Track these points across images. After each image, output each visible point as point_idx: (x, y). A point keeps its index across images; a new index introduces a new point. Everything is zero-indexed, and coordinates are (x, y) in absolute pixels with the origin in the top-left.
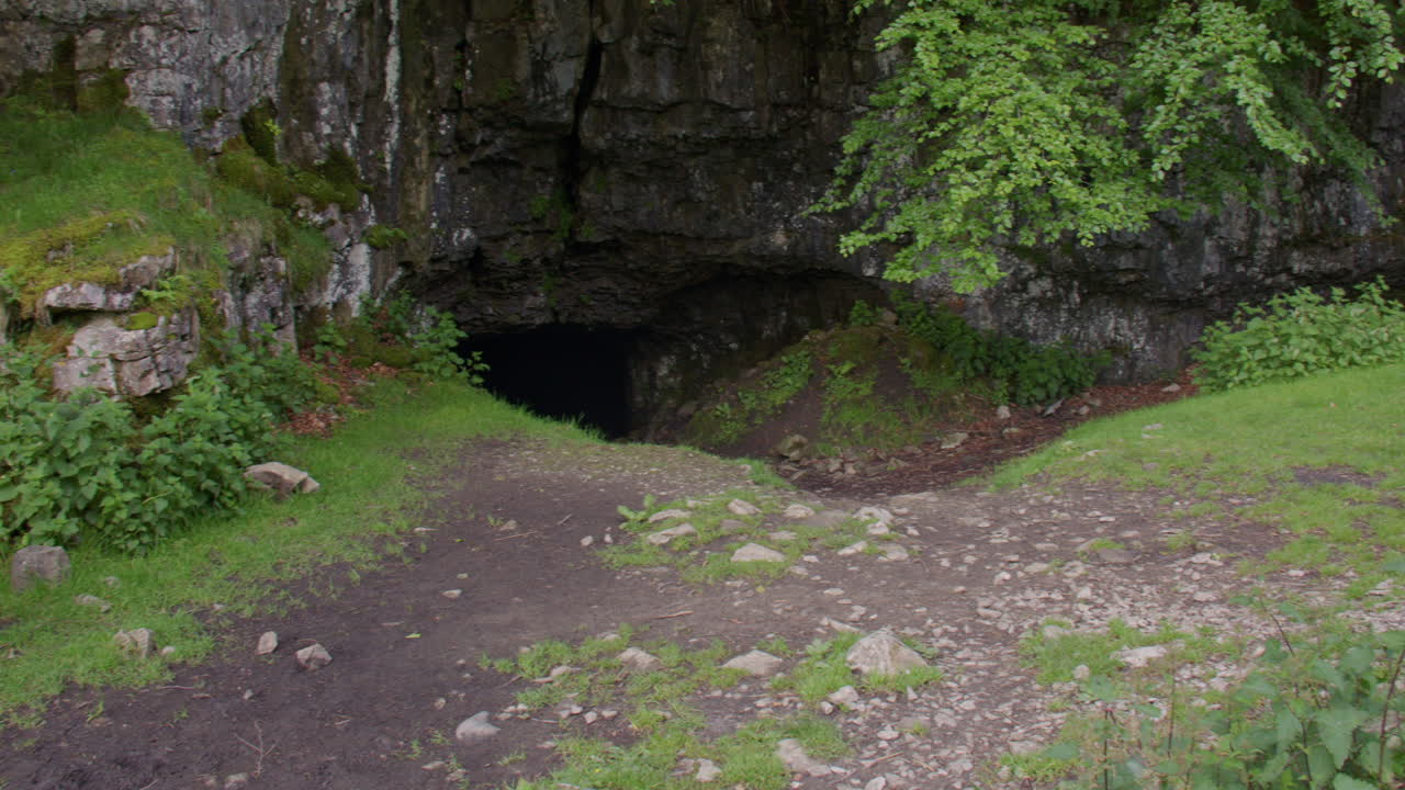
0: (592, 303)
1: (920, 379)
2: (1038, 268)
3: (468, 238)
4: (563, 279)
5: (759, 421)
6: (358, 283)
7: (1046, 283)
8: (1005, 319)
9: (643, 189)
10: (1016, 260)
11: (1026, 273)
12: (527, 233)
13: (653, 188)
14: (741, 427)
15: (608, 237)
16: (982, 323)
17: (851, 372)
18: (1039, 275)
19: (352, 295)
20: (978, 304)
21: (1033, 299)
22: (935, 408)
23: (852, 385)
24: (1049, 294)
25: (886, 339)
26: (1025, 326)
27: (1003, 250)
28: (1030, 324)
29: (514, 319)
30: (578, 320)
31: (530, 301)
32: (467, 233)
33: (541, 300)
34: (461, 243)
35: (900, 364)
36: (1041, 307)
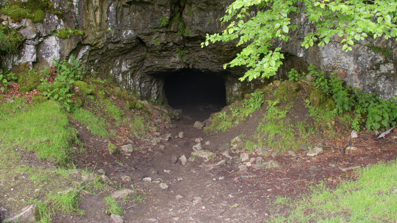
0: (200, 61)
1: (312, 112)
2: (386, 58)
3: (130, 34)
4: (188, 51)
5: (237, 122)
6: (52, 53)
7: (391, 66)
8: (367, 83)
9: (207, 14)
10: (373, 53)
11: (379, 60)
12: (162, 32)
13: (211, 14)
14: (229, 124)
15: (197, 35)
16: (355, 84)
17: (278, 105)
18: (386, 62)
19: (50, 58)
20: (352, 75)
21: (383, 74)
22: (316, 129)
23: (277, 111)
24: (392, 72)
25: (303, 89)
26: (379, 88)
27: (366, 48)
28: (381, 86)
29: (168, 66)
30: (196, 67)
31: (173, 59)
32: (130, 32)
33: (177, 59)
34: (126, 36)
35: (304, 102)
36: (387, 78)
